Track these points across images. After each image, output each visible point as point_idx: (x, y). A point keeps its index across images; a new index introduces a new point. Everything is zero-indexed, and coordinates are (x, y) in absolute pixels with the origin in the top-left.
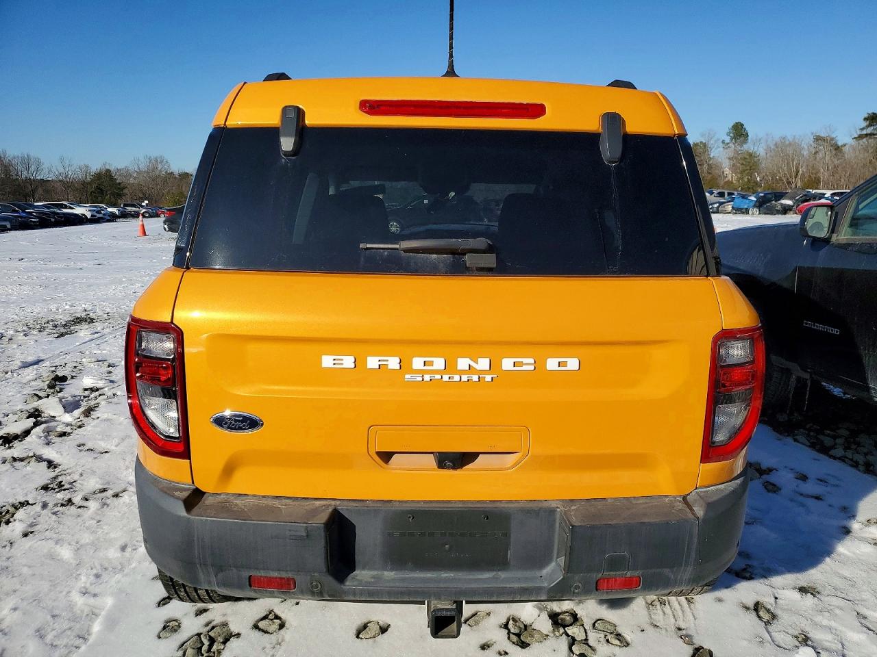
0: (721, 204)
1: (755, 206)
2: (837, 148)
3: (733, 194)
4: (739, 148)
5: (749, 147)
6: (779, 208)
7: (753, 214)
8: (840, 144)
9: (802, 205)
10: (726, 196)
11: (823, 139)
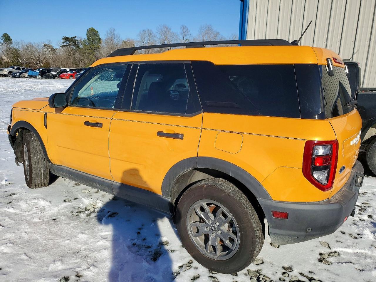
0: (21, 73)
1: (39, 75)
2: (54, 50)
3: (25, 69)
4: (8, 46)
5: (13, 46)
6: (51, 75)
7: (39, 78)
8: (55, 48)
9: (61, 75)
10: (21, 70)
11: (48, 46)
